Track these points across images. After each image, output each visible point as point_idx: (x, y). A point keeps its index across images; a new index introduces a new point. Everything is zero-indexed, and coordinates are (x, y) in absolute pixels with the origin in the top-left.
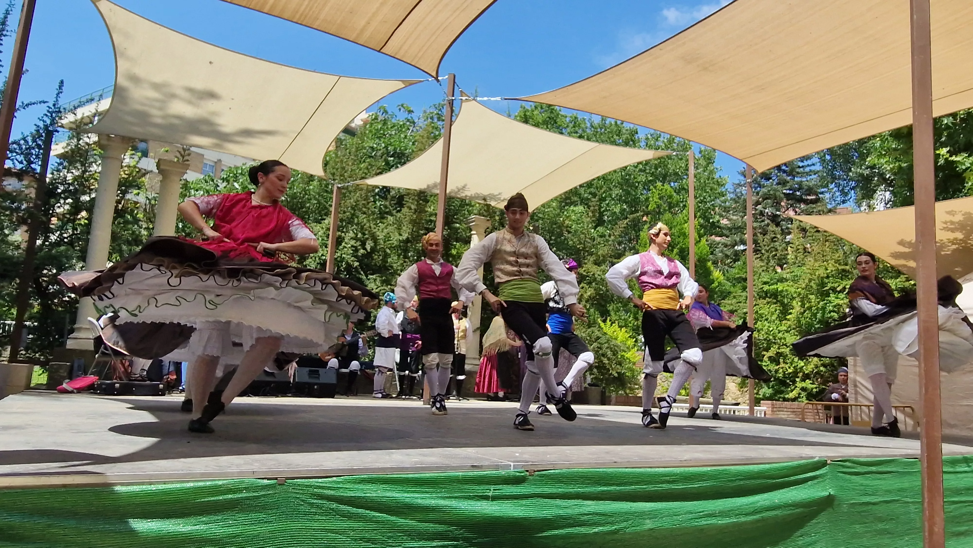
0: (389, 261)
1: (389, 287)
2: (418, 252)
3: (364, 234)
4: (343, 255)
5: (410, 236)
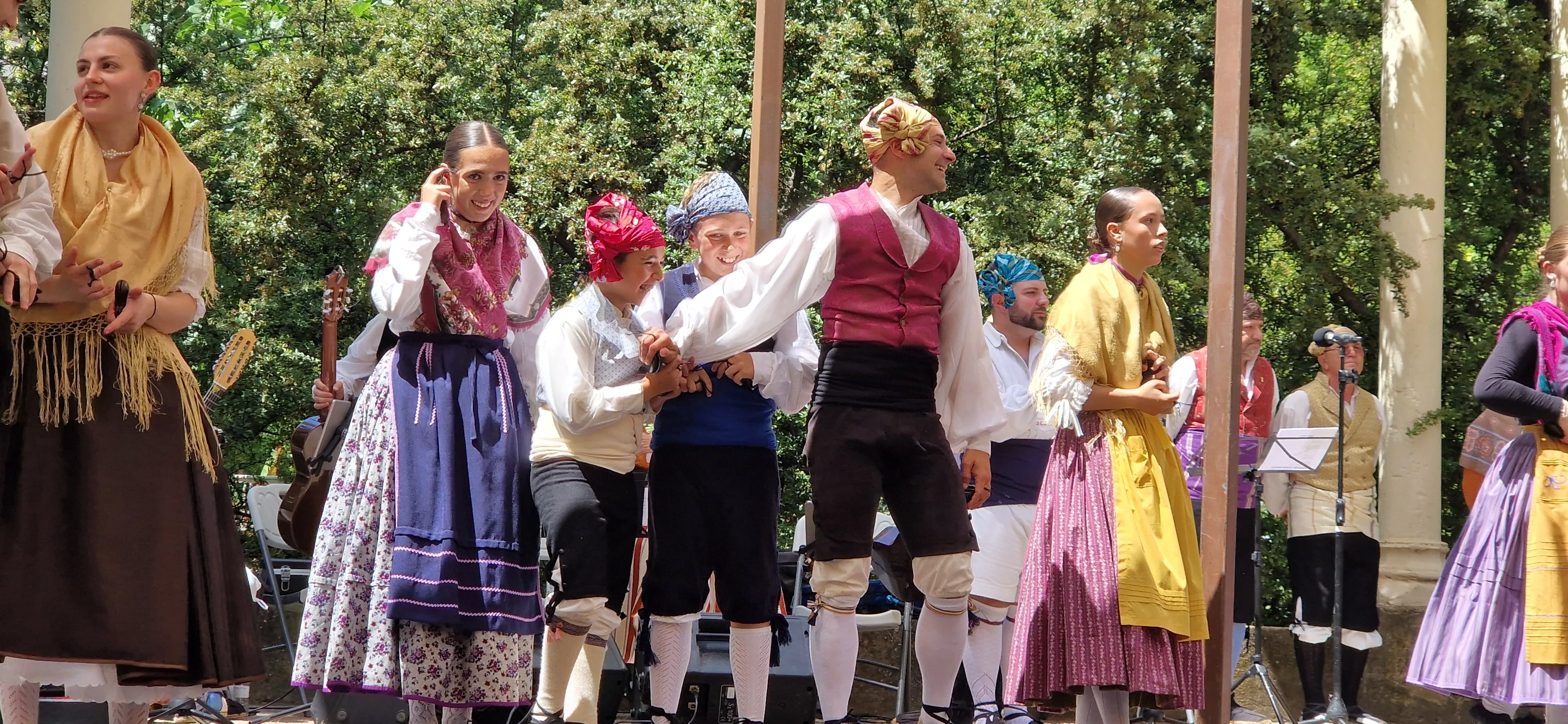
0: (1018, 133)
1: (1027, 247)
2: (1147, 90)
3: (903, 21)
4: (818, 119)
5: (1105, 22)
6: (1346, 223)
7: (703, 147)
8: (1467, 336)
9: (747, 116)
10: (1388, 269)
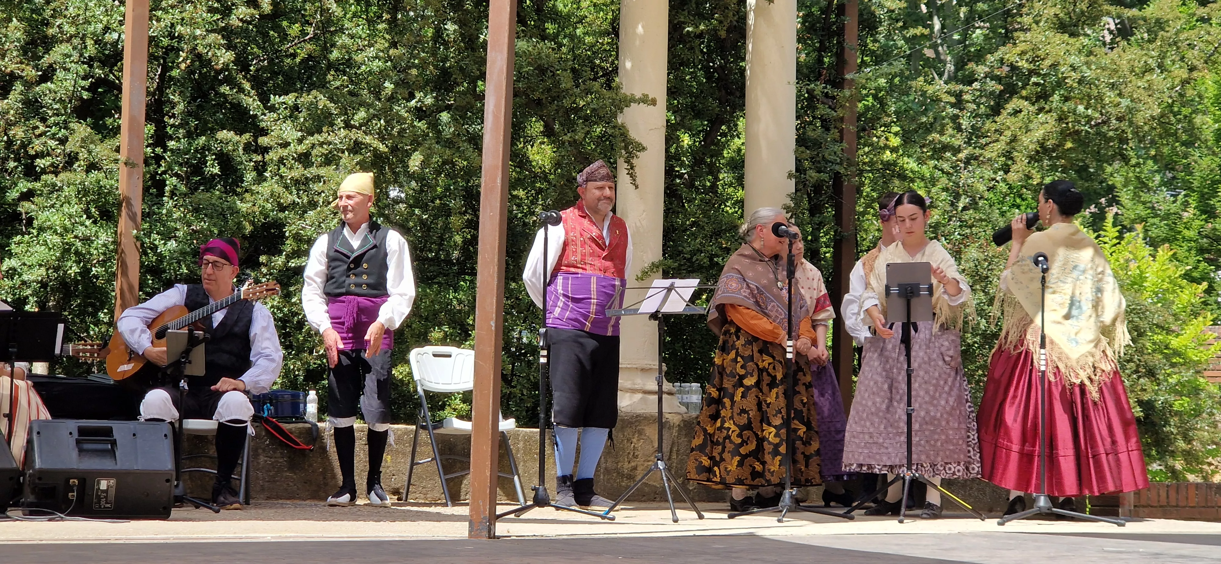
6: (591, 116)
7: (86, 47)
8: (683, 204)
9: (121, 23)
10: (623, 152)
